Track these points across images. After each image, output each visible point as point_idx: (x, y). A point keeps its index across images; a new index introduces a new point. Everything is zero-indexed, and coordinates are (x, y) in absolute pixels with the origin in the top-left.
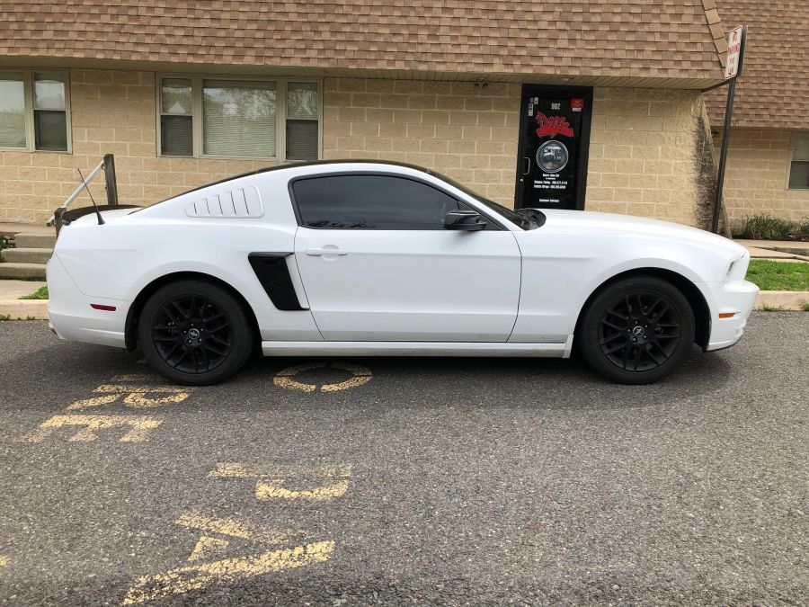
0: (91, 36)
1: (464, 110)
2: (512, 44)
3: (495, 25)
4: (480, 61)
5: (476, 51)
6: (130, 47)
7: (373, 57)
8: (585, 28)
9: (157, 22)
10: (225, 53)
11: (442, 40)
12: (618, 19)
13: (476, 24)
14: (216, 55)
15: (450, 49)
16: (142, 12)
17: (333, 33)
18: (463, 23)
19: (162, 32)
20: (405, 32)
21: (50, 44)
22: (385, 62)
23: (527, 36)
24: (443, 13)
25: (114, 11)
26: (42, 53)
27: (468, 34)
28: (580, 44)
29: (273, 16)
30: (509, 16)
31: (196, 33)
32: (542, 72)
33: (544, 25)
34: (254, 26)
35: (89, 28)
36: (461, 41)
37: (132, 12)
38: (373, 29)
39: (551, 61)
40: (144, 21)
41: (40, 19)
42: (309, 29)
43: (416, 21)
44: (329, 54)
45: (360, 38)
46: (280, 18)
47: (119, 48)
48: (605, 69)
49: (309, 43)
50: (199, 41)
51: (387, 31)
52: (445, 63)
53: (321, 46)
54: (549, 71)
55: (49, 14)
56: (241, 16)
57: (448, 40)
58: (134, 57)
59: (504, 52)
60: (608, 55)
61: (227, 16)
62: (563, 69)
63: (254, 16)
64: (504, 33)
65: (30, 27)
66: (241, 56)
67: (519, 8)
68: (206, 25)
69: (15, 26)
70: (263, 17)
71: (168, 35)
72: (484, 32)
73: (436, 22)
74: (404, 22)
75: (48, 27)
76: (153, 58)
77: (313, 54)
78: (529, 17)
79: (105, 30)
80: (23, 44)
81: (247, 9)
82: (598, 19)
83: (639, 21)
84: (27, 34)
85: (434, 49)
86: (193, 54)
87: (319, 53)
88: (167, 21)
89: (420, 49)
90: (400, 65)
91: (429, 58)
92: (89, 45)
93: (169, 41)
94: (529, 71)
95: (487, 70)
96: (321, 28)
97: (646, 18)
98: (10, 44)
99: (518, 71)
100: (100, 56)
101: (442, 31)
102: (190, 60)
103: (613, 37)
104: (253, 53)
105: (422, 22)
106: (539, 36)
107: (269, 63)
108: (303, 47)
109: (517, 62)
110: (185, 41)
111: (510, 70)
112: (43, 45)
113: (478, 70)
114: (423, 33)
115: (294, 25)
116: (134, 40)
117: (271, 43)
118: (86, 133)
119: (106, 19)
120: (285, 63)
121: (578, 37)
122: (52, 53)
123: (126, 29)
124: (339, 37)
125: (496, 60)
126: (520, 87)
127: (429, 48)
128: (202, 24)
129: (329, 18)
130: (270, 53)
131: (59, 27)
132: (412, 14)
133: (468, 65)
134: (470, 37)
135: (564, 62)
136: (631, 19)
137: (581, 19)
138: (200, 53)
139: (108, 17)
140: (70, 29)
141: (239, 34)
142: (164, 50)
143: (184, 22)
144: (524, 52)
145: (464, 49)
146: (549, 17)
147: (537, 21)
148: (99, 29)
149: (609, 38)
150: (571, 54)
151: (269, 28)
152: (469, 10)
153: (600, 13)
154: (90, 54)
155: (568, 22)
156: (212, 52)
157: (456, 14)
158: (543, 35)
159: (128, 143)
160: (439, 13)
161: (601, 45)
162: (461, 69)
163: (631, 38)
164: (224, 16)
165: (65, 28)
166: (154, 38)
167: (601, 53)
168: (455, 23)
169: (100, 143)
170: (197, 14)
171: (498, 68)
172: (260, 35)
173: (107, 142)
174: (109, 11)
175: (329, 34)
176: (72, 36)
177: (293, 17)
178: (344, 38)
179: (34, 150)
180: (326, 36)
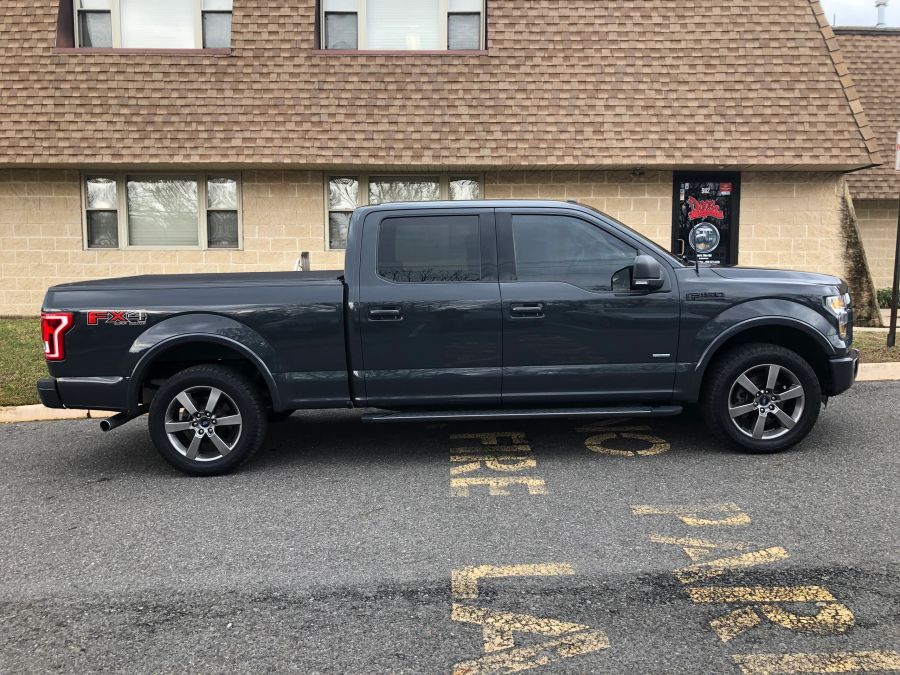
0: (278, 143)
1: (619, 197)
2: (672, 137)
3: (655, 120)
4: (644, 153)
5: (640, 145)
6: (314, 151)
7: (543, 154)
8: (739, 120)
9: (338, 127)
10: (404, 153)
11: (606, 136)
12: (768, 111)
13: (637, 120)
14: (396, 156)
15: (615, 144)
16: (324, 118)
17: (505, 132)
18: (625, 119)
19: (343, 136)
20: (571, 129)
21: (239, 151)
22: (554, 158)
23: (686, 129)
24: (606, 110)
25: (298, 119)
26: (233, 159)
27: (631, 129)
28: (736, 136)
29: (447, 119)
30: (668, 112)
31: (376, 136)
32: (702, 162)
33: (700, 119)
34: (430, 128)
35: (275, 136)
36: (624, 136)
37: (315, 119)
38: (542, 127)
39: (709, 152)
40: (326, 127)
41: (229, 128)
42: (481, 129)
43: (581, 119)
44: (502, 152)
45: (529, 136)
46: (453, 120)
47: (304, 152)
48: (759, 158)
49: (482, 142)
50: (379, 144)
51: (553, 128)
52: (610, 156)
53: (493, 145)
54: (709, 161)
55: (236, 122)
56: (417, 120)
57: (612, 135)
58: (320, 161)
59: (665, 145)
60: (763, 145)
61: (404, 119)
62: (721, 158)
63: (429, 119)
64: (664, 127)
65: (219, 135)
66: (420, 157)
67: (676, 104)
68: (383, 128)
69: (205, 135)
70: (437, 120)
71: (349, 139)
72: (645, 127)
73: (600, 119)
74: (569, 120)
75: (237, 135)
76: (337, 161)
77: (486, 152)
78: (686, 112)
79: (291, 136)
80: (213, 152)
81: (422, 112)
82: (750, 112)
83: (789, 112)
84: (216, 142)
85: (600, 144)
86: (374, 156)
87: (492, 152)
88: (349, 127)
89: (587, 144)
90: (569, 161)
91: (595, 152)
92: (275, 151)
93: (351, 144)
94: (690, 162)
95: (651, 162)
96: (492, 128)
97: (795, 110)
98: (200, 151)
99: (679, 162)
100: (287, 161)
101: (606, 127)
102: (372, 161)
103: (765, 128)
104: (430, 153)
105: (587, 120)
106: (697, 129)
107: (447, 162)
108: (477, 146)
109: (677, 154)
110: (366, 144)
111: (671, 162)
112: (234, 152)
113: (642, 162)
114: (589, 130)
115: (467, 125)
116: (317, 144)
117: (446, 143)
118: (257, 230)
119: (291, 126)
120: (461, 162)
121: (733, 128)
122: (241, 159)
123: (310, 135)
124: (510, 136)
125: (658, 153)
126: (672, 174)
127: (594, 143)
128: (380, 127)
129: (500, 119)
130: (445, 153)
131: (247, 135)
132: (577, 112)
133: (632, 158)
134: (632, 132)
135: (722, 152)
136: (781, 111)
137: (734, 113)
138: (380, 154)
139: (293, 124)
140: (257, 136)
141: (416, 136)
142: (346, 153)
143: (365, 127)
144: (684, 145)
145: (628, 143)
146: (705, 111)
147: (693, 115)
148: (285, 136)
149: (762, 129)
150: (728, 145)
151: (444, 130)
152: (629, 107)
153: (751, 107)
154: (279, 159)
155: (723, 115)
156: (392, 153)
157: (618, 110)
158: (700, 128)
159: (297, 239)
160: (602, 110)
161: (755, 135)
162: (626, 161)
163: (782, 128)
164: (400, 119)
165: (253, 135)
166: (336, 142)
167: (755, 144)
168: (617, 120)
169: (271, 239)
170: (376, 118)
171: (660, 160)
172: (436, 136)
173: (277, 238)
174: (294, 118)
175: (500, 133)
176: (260, 142)
177: (466, 119)
178: (514, 137)
179: (206, 247)
180: (499, 135)
